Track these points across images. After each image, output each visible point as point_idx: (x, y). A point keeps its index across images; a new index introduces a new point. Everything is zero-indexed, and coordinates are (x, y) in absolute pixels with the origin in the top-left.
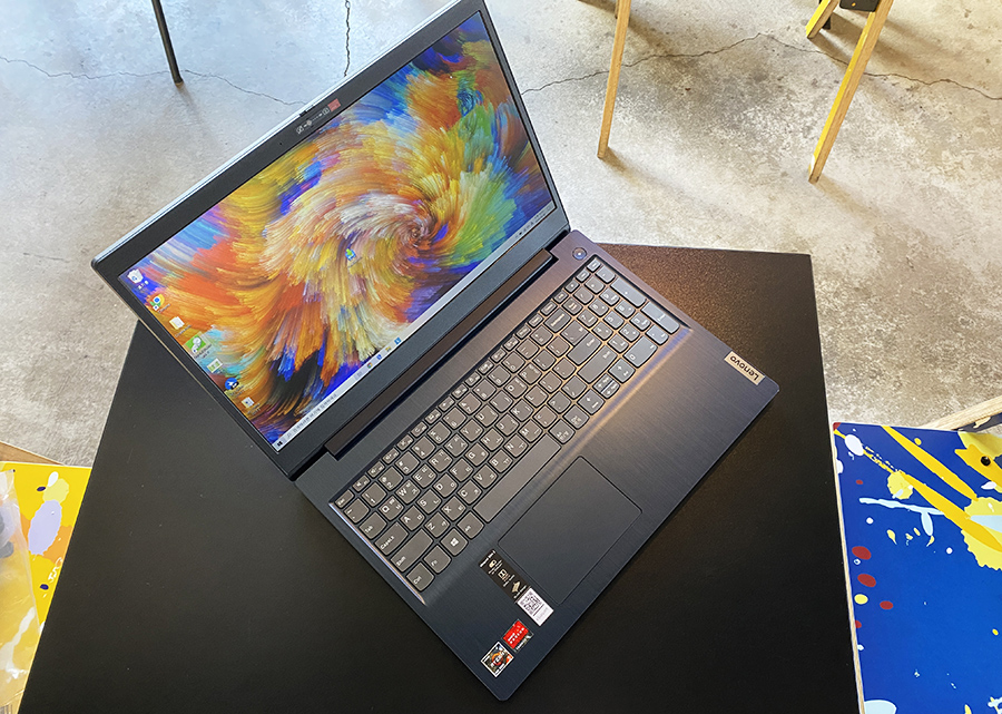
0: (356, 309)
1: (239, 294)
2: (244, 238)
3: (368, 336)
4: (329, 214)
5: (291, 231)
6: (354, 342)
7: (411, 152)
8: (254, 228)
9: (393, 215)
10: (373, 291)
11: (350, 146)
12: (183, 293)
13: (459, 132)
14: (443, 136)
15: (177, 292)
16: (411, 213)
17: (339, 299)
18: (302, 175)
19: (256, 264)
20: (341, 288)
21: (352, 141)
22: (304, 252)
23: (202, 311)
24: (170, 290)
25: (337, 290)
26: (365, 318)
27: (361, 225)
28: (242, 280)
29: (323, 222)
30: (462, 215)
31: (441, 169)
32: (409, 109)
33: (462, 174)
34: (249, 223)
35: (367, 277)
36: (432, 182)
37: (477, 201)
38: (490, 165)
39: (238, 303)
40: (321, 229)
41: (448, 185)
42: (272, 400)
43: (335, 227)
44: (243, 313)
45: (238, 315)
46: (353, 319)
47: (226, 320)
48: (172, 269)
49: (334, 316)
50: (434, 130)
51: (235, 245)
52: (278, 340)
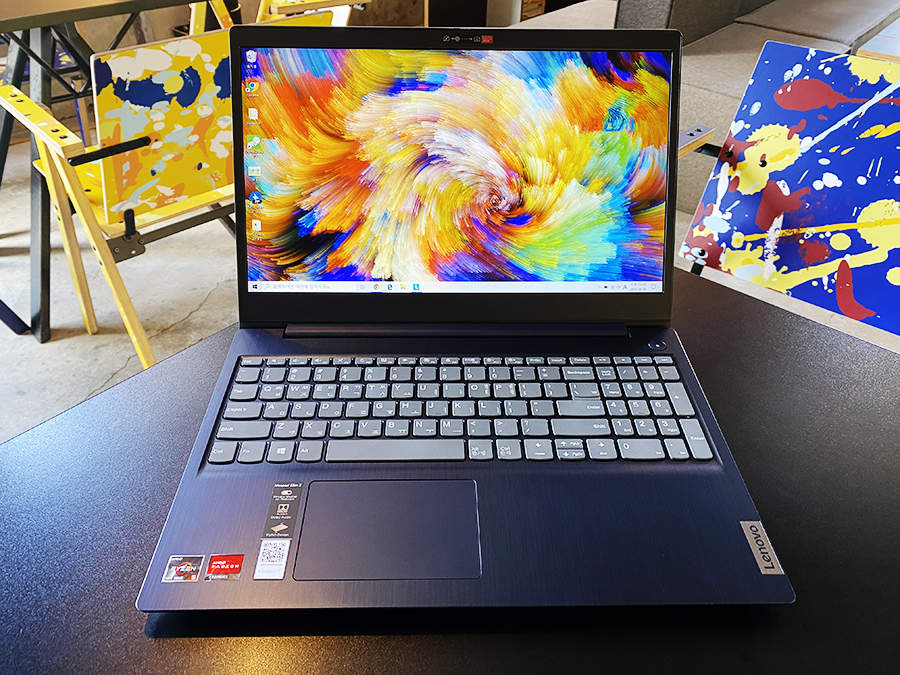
0: (398, 223)
1: (313, 130)
2: (348, 89)
3: (392, 257)
4: (428, 123)
5: (387, 113)
6: (377, 254)
7: (534, 126)
8: (360, 88)
9: (483, 168)
10: (422, 221)
11: (481, 82)
12: (274, 95)
13: (592, 142)
14: (574, 134)
15: (270, 91)
16: (502, 180)
17: (389, 202)
18: (426, 75)
19: (342, 118)
20: (396, 195)
21: (486, 80)
22: (386, 139)
23: (277, 120)
24: (266, 86)
25: (393, 193)
26: (400, 240)
27: (449, 155)
28: (323, 120)
29: (418, 126)
30: (550, 220)
31: (554, 162)
32: (554, 88)
33: (574, 182)
34: (359, 81)
35: (426, 204)
36: (539, 168)
37: (575, 218)
38: (608, 194)
39: (307, 136)
40: (413, 131)
41: (553, 182)
42: (276, 243)
43: (426, 138)
44: (304, 148)
45: (301, 146)
46: (390, 231)
47: (289, 142)
48: (279, 70)
49: (374, 215)
50: (568, 123)
51: (337, 89)
52: (316, 194)
